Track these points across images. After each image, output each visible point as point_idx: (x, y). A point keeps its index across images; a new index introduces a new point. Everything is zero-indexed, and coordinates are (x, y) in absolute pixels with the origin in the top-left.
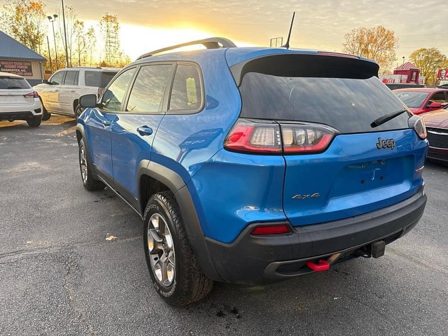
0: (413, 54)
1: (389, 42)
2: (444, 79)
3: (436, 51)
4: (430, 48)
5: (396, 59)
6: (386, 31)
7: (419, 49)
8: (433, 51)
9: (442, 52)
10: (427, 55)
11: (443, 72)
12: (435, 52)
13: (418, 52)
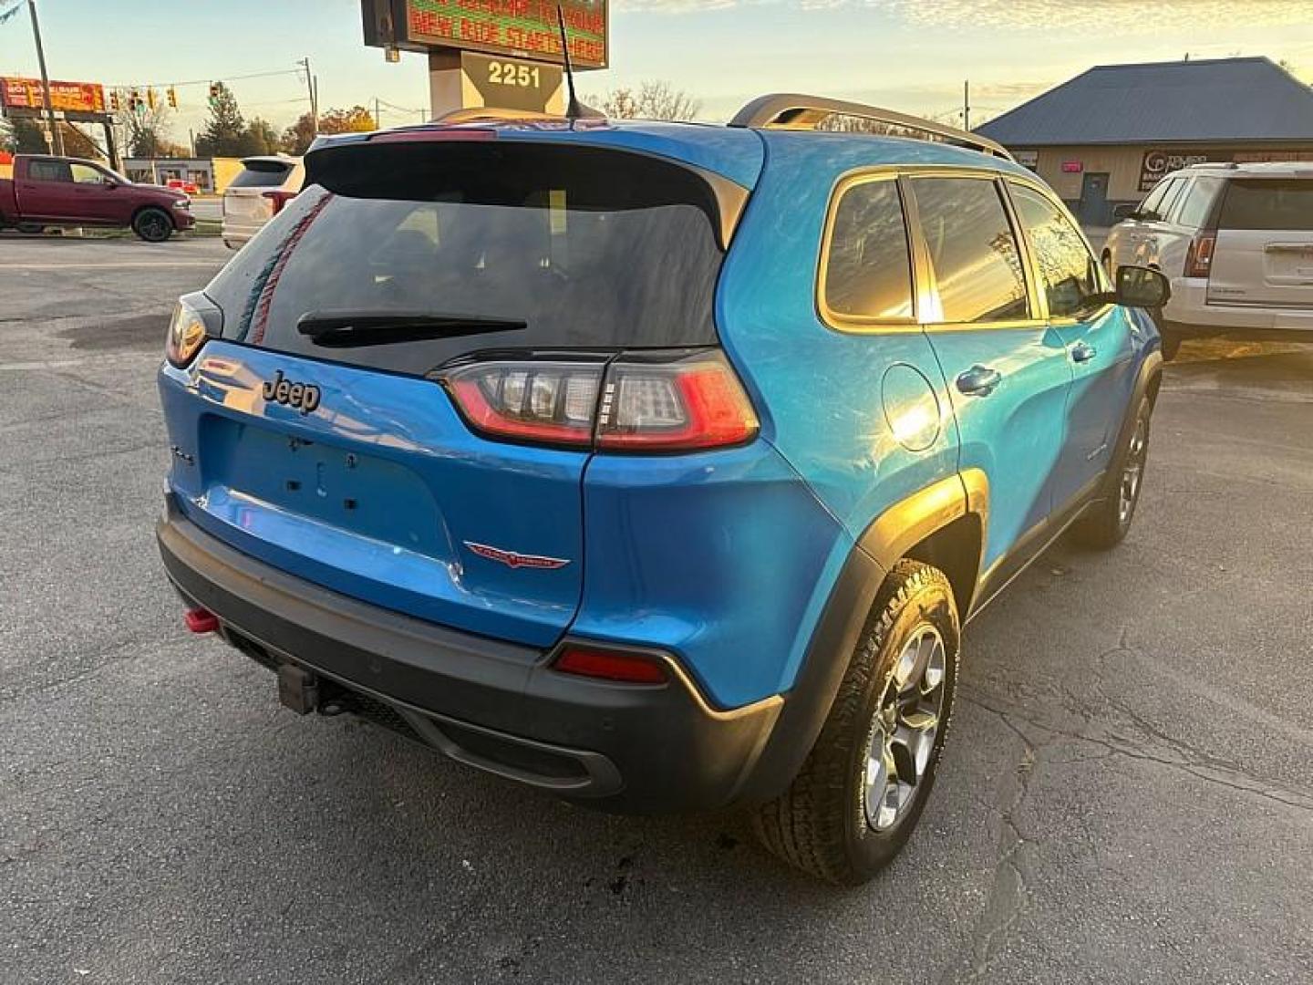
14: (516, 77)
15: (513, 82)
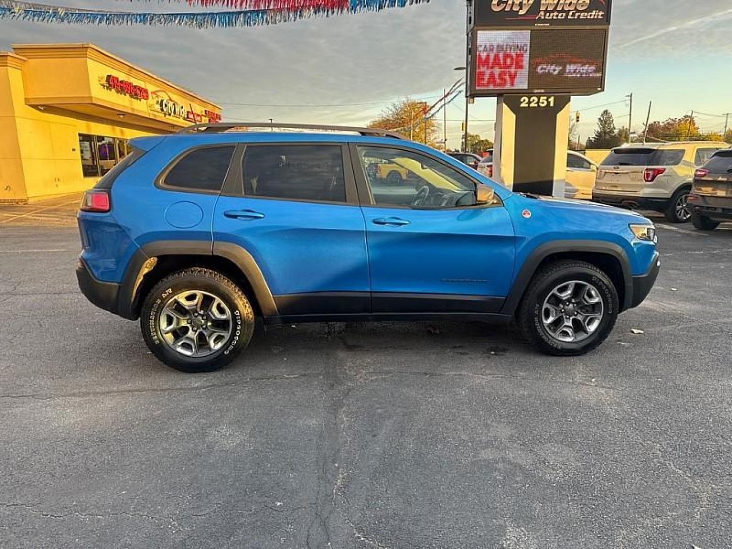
14: (538, 103)
15: (536, 105)
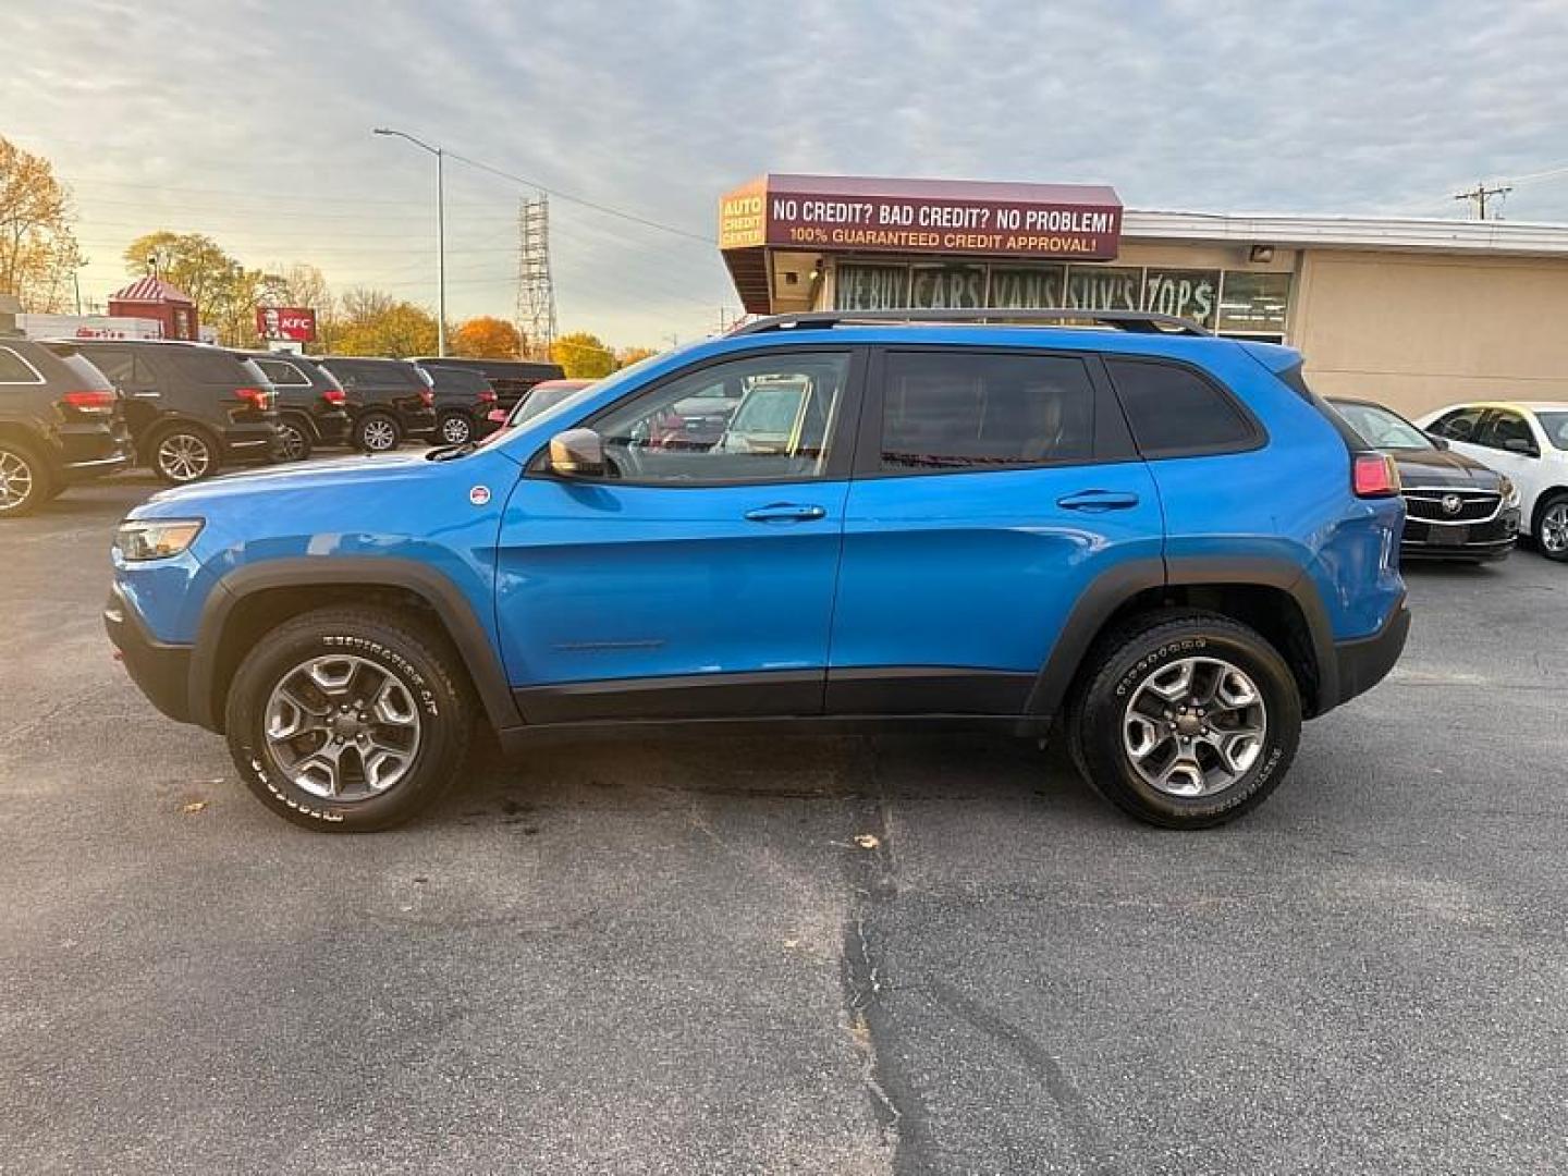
0: (134, 248)
1: (39, 195)
2: (277, 336)
3: (208, 245)
4: (188, 234)
5: (83, 261)
6: (19, 154)
7: (153, 232)
8: (199, 244)
9: (226, 250)
10: (182, 257)
11: (269, 316)
12: (205, 248)
13: (149, 243)
